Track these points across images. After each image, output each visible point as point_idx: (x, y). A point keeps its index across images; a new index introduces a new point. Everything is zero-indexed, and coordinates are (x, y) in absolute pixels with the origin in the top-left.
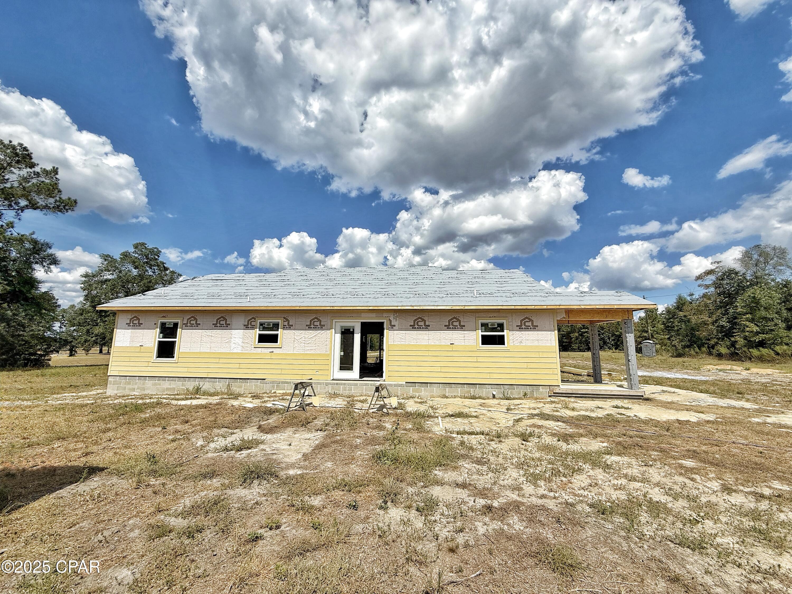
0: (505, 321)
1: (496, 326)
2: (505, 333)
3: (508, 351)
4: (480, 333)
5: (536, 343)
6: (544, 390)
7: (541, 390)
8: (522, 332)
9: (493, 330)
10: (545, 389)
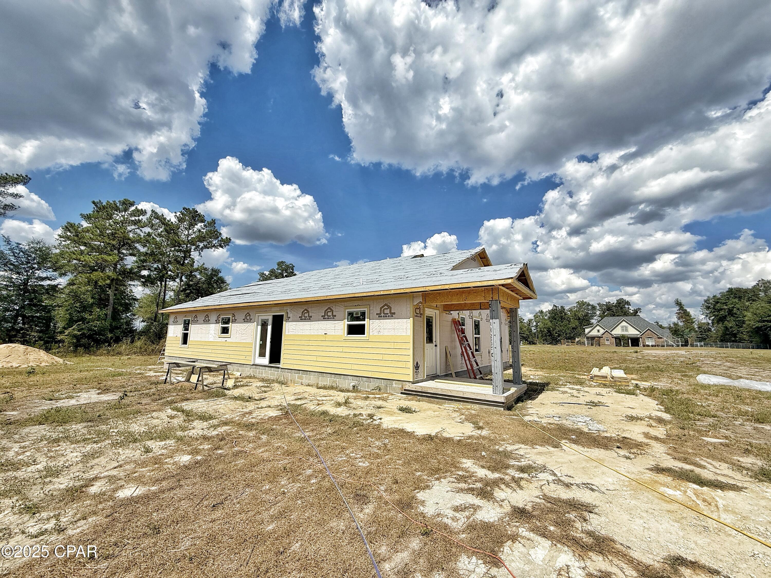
0: (366, 309)
1: (359, 315)
2: (366, 322)
3: (368, 341)
4: (346, 323)
5: (392, 333)
6: (397, 386)
7: (394, 385)
8: (381, 320)
9: (358, 319)
10: (398, 384)
